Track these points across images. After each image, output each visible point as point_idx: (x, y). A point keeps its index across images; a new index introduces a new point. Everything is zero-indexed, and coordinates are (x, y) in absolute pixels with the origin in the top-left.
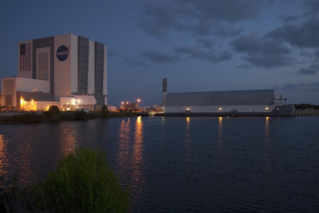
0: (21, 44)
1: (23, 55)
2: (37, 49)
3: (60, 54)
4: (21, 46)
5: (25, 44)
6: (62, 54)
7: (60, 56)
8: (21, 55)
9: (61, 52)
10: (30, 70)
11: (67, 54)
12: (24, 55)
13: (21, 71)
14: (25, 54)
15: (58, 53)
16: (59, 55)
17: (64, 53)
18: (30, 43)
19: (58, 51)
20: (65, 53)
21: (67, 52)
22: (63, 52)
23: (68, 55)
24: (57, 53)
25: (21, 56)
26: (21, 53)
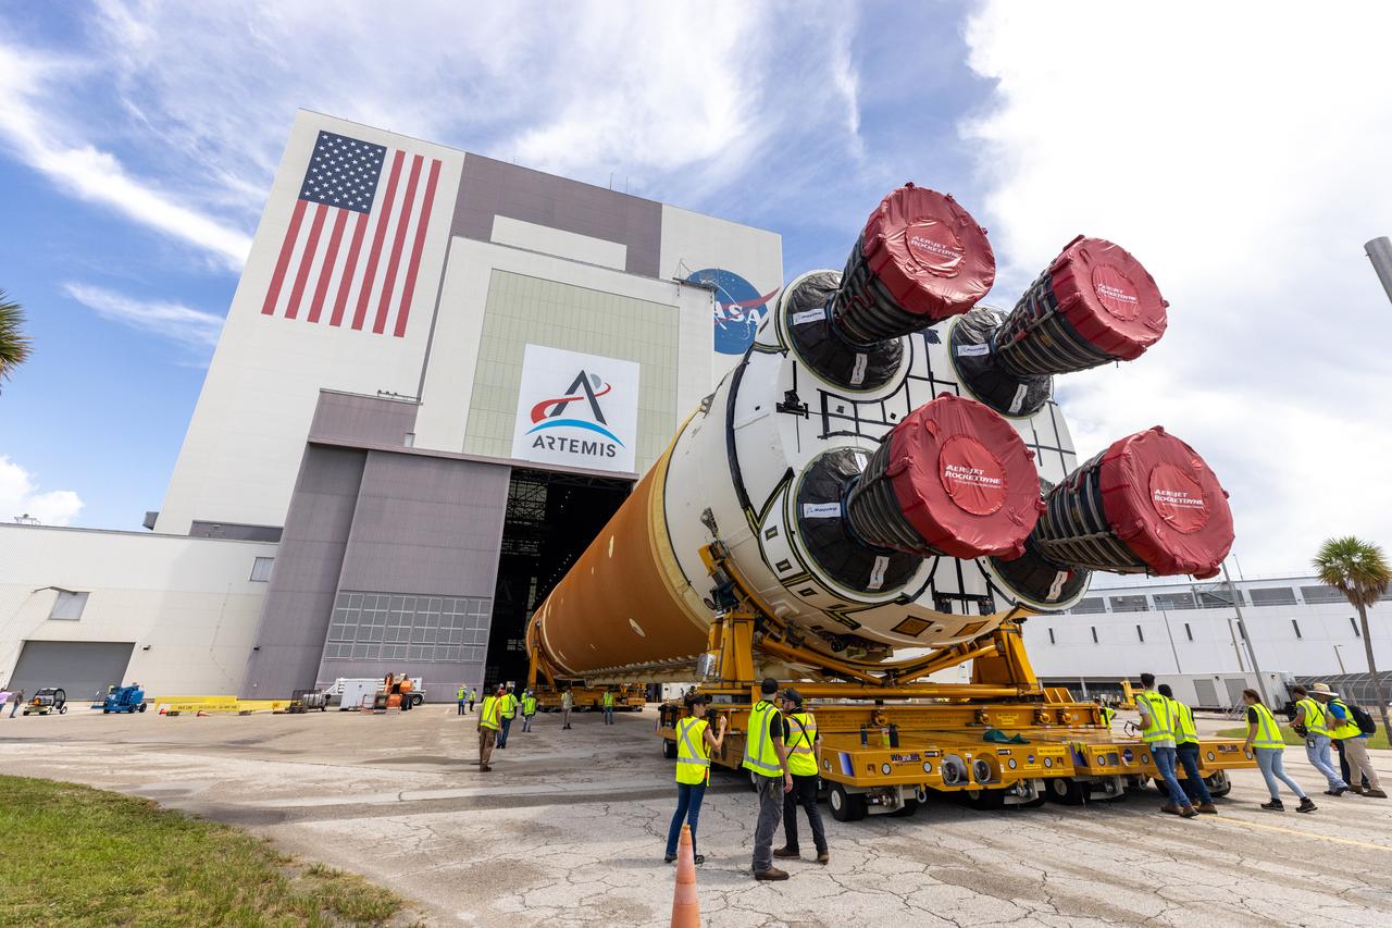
0: (333, 137)
1: (333, 211)
4: (320, 144)
5: (384, 149)
6: (720, 316)
12: (344, 208)
13: (268, 309)
14: (367, 212)
18: (438, 164)
20: (747, 315)
22: (725, 303)
25: (312, 208)
26: (307, 187)
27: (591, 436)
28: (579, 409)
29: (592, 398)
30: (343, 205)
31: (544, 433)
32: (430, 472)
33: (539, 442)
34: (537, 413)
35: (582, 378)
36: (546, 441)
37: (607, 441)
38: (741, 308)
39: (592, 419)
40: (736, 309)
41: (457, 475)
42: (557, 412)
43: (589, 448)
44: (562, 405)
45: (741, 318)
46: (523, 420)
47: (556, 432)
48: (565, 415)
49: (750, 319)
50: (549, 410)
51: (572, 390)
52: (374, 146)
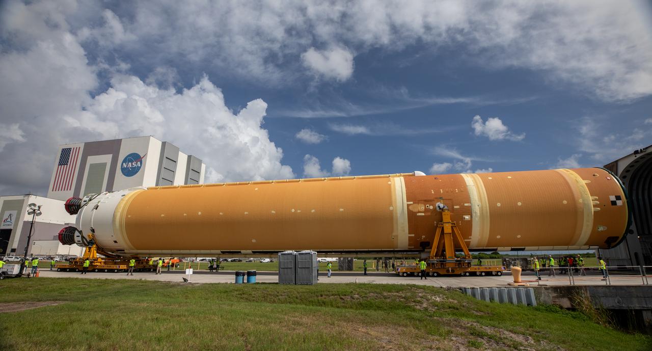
2: (89, 157)
3: (127, 166)
4: (62, 151)
6: (131, 166)
7: (127, 168)
8: (59, 165)
9: (130, 163)
10: (70, 190)
11: (139, 166)
12: (64, 165)
13: (53, 190)
14: (67, 165)
15: (124, 164)
16: (125, 167)
17: (133, 164)
18: (79, 148)
19: (125, 161)
20: (137, 164)
21: (139, 163)
22: (132, 162)
23: (140, 167)
24: (122, 164)
26: (59, 162)
31: (5, 224)
35: (10, 215)
37: (11, 223)
40: (135, 163)
43: (9, 225)
45: (135, 165)
48: (7, 221)
52: (70, 149)
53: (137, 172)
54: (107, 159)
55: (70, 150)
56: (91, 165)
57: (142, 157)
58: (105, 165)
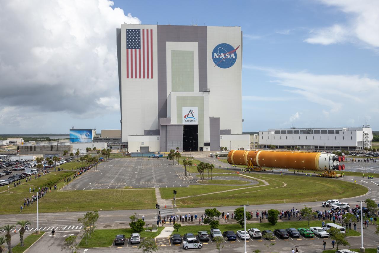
0: (129, 30)
1: (134, 50)
2: (167, 42)
3: (219, 57)
4: (127, 32)
5: (140, 30)
6: (224, 57)
7: (220, 59)
8: (127, 48)
10: (152, 77)
11: (234, 57)
13: (128, 77)
14: (140, 49)
15: (215, 54)
16: (217, 57)
17: (227, 55)
18: (151, 30)
19: (215, 51)
20: (230, 56)
21: (233, 55)
22: (225, 54)
23: (235, 59)
24: (213, 54)
25: (130, 50)
26: (127, 45)
27: (192, 119)
28: (190, 115)
29: (192, 113)
30: (135, 49)
31: (186, 119)
32: (174, 127)
33: (186, 121)
34: (185, 117)
35: (190, 111)
36: (187, 121)
37: (194, 119)
38: (229, 54)
39: (192, 117)
40: (228, 55)
41: (177, 127)
42: (187, 116)
43: (192, 121)
44: (188, 115)
45: (229, 57)
46: (183, 118)
47: (188, 119)
48: (188, 117)
49: (231, 57)
50: (186, 116)
51: (189, 113)
52: (138, 30)
53: (232, 64)
54: (193, 47)
55: (140, 32)
56: (174, 53)
57: (235, 49)
58: (192, 52)
